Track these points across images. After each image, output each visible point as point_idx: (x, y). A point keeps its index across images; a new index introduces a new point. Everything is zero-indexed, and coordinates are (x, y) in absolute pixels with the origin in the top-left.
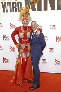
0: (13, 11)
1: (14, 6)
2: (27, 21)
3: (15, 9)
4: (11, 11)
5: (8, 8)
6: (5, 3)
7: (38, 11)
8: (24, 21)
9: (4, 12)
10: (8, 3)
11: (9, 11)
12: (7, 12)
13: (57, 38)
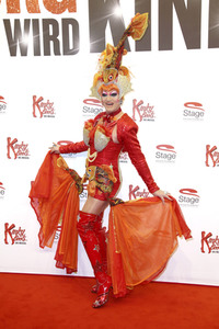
0: (47, 53)
1: (51, 33)
2: (114, 95)
3: (52, 43)
4: (37, 53)
5: (27, 39)
6: (17, 21)
7: (137, 50)
8: (104, 95)
9: (13, 53)
10: (27, 21)
11: (31, 51)
12: (24, 53)
13: (210, 151)
